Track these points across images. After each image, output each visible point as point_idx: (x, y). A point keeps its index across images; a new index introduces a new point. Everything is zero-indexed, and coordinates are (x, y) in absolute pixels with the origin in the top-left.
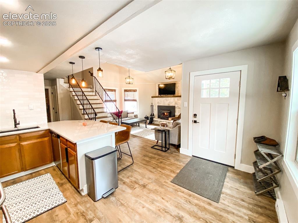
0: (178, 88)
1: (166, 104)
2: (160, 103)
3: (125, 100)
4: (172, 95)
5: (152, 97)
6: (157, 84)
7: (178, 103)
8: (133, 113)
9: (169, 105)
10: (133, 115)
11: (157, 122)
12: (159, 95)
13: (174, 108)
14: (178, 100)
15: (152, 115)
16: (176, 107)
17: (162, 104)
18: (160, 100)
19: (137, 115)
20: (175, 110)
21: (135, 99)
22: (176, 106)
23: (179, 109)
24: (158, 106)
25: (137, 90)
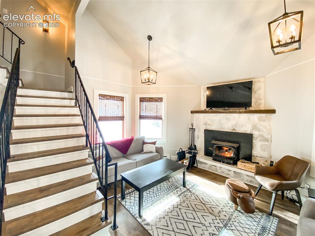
0: (259, 92)
1: (227, 127)
2: (209, 125)
3: (141, 117)
4: (243, 110)
5: (192, 112)
6: (202, 87)
7: (261, 128)
8: (154, 143)
9: (234, 130)
10: (152, 148)
11: (203, 165)
12: (207, 107)
13: (248, 138)
14: (260, 120)
15: (193, 148)
16: (254, 136)
17: (214, 127)
18: (209, 117)
19: (161, 148)
20: (252, 142)
21: (158, 115)
22: (256, 134)
23: (263, 141)
24: (206, 131)
25: (163, 98)
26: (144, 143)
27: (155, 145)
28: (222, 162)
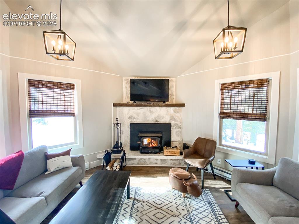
0: (172, 89)
1: (151, 120)
2: (134, 118)
4: (162, 103)
5: (115, 105)
6: (124, 78)
7: (176, 118)
8: (68, 153)
9: (157, 121)
10: (67, 161)
11: (132, 161)
13: (167, 127)
14: (175, 112)
15: (117, 148)
16: (172, 125)
17: (139, 120)
18: (134, 110)
19: (82, 157)
20: (170, 131)
22: (173, 123)
23: (178, 128)
24: (131, 125)
25: (75, 84)
26: (47, 157)
27: (69, 154)
28: (150, 153)
